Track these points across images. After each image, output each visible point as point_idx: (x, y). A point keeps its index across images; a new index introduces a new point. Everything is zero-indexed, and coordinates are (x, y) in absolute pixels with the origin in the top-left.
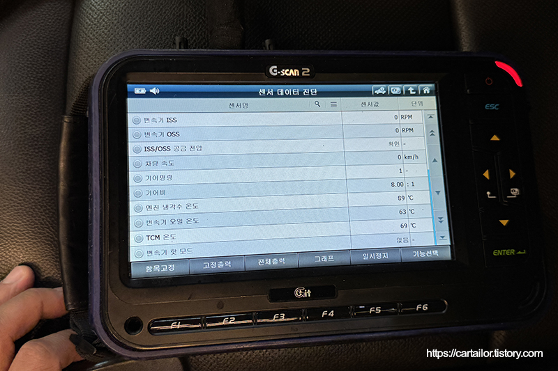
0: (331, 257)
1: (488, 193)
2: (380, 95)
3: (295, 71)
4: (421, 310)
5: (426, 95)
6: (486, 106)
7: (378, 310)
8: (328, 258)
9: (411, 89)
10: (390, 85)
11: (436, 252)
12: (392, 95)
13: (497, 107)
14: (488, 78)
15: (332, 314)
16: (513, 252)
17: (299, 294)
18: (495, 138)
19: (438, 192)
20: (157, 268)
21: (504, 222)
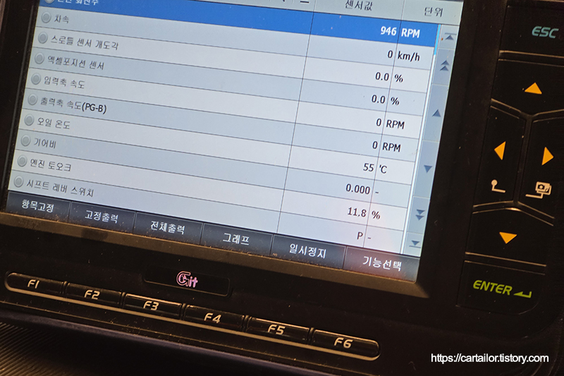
0: (246, 239)
8: (241, 239)
11: (398, 265)
19: (428, 168)
20: (34, 204)
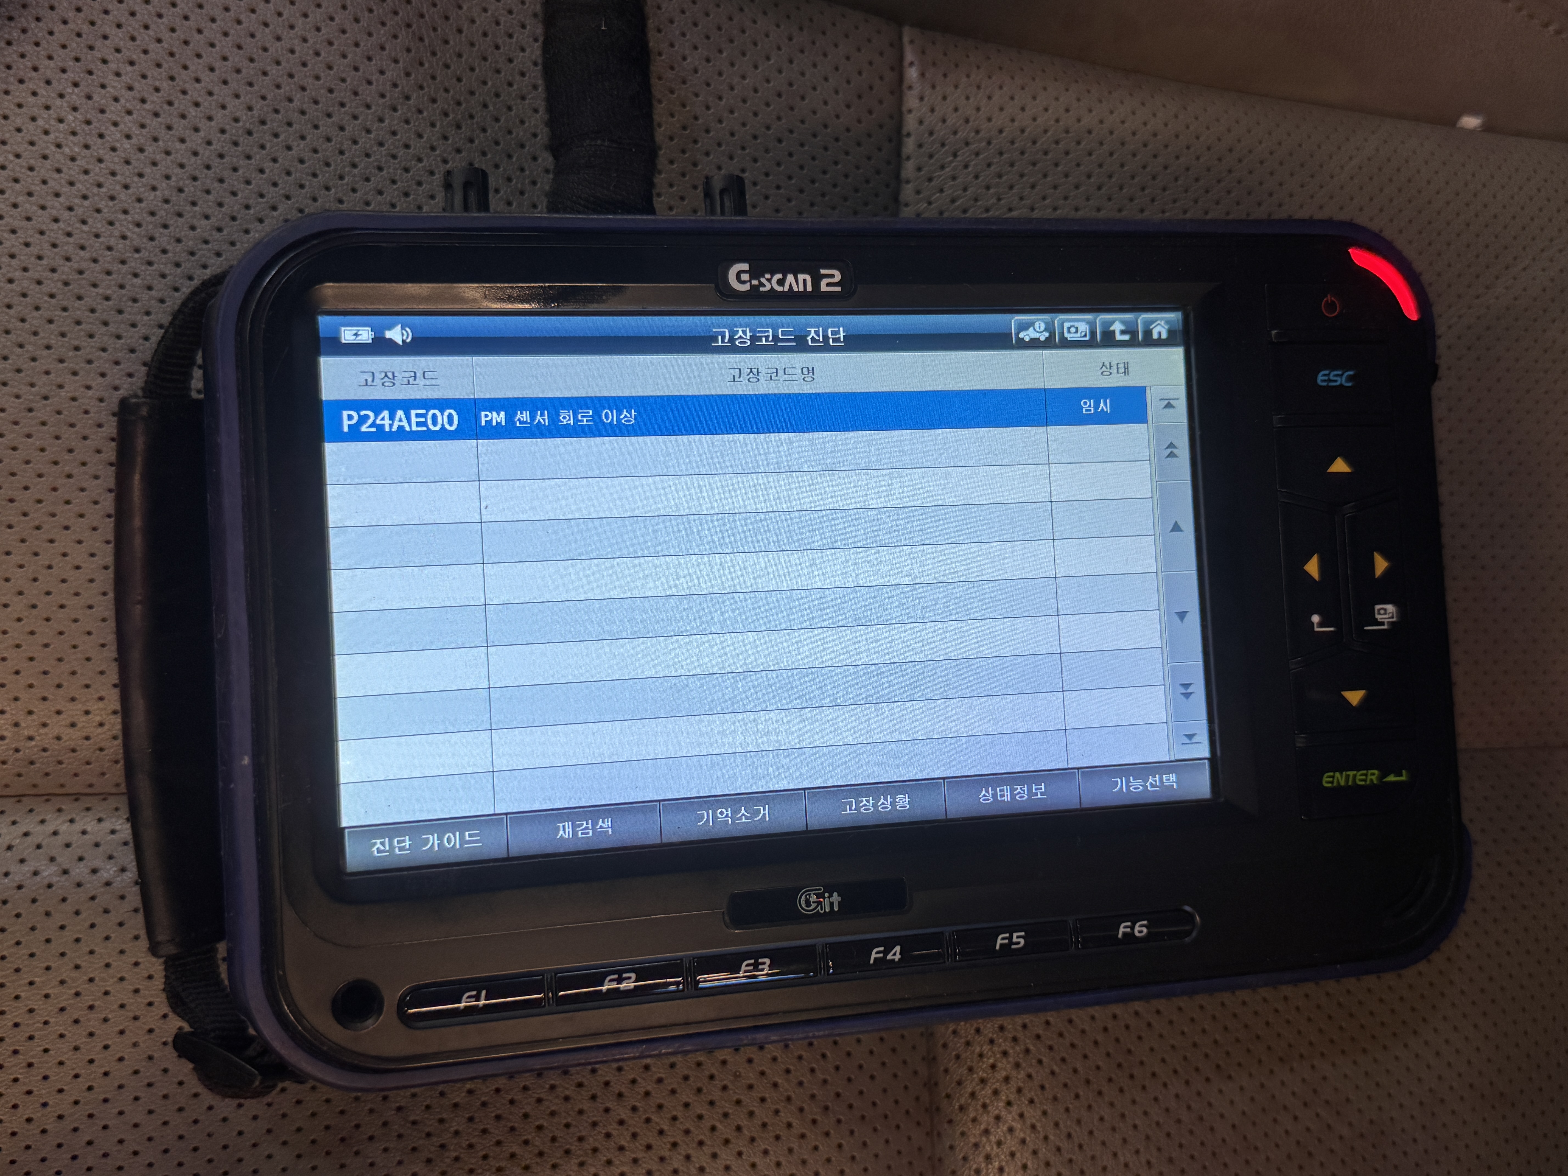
1: (1316, 619)
2: (1034, 344)
3: (801, 277)
4: (1130, 936)
5: (1160, 343)
6: (1320, 378)
7: (1019, 939)
9: (1117, 327)
10: (1062, 317)
12: (1066, 344)
13: (1349, 378)
14: (1329, 298)
15: (895, 954)
16: (1373, 775)
17: (808, 903)
18: (1340, 466)
21: (1354, 697)
